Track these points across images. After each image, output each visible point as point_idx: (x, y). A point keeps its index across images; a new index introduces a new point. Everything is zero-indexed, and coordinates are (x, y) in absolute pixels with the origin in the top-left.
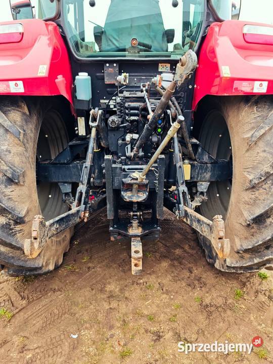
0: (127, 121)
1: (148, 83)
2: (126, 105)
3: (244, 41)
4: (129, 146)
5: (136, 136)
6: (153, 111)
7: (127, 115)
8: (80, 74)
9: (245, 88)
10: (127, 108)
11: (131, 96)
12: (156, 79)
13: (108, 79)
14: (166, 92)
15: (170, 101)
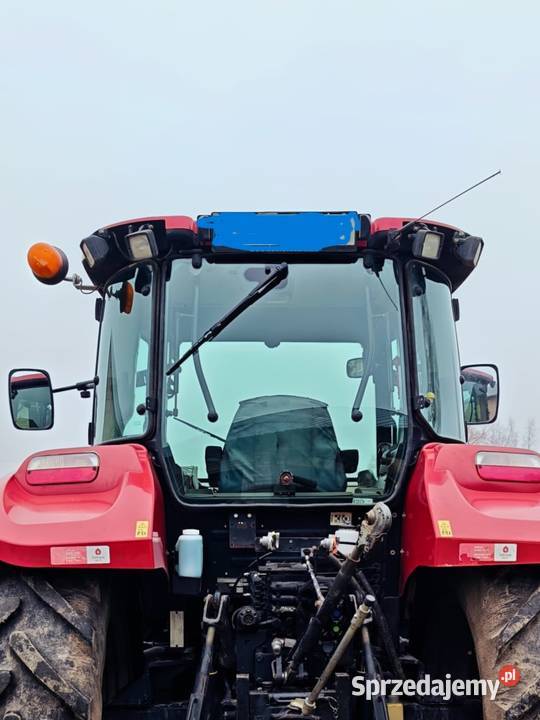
0: (274, 614)
1: (314, 547)
2: (273, 585)
3: (478, 477)
4: (279, 661)
5: (291, 642)
6: (324, 595)
7: (275, 603)
8: (185, 531)
9: (479, 554)
10: (274, 592)
11: (280, 569)
12: (329, 541)
13: (235, 541)
14: (344, 563)
15: (353, 578)
